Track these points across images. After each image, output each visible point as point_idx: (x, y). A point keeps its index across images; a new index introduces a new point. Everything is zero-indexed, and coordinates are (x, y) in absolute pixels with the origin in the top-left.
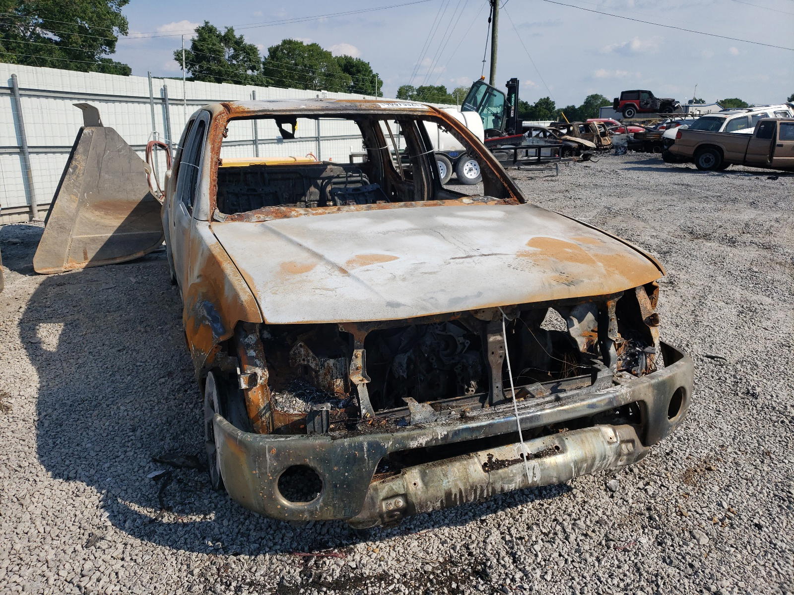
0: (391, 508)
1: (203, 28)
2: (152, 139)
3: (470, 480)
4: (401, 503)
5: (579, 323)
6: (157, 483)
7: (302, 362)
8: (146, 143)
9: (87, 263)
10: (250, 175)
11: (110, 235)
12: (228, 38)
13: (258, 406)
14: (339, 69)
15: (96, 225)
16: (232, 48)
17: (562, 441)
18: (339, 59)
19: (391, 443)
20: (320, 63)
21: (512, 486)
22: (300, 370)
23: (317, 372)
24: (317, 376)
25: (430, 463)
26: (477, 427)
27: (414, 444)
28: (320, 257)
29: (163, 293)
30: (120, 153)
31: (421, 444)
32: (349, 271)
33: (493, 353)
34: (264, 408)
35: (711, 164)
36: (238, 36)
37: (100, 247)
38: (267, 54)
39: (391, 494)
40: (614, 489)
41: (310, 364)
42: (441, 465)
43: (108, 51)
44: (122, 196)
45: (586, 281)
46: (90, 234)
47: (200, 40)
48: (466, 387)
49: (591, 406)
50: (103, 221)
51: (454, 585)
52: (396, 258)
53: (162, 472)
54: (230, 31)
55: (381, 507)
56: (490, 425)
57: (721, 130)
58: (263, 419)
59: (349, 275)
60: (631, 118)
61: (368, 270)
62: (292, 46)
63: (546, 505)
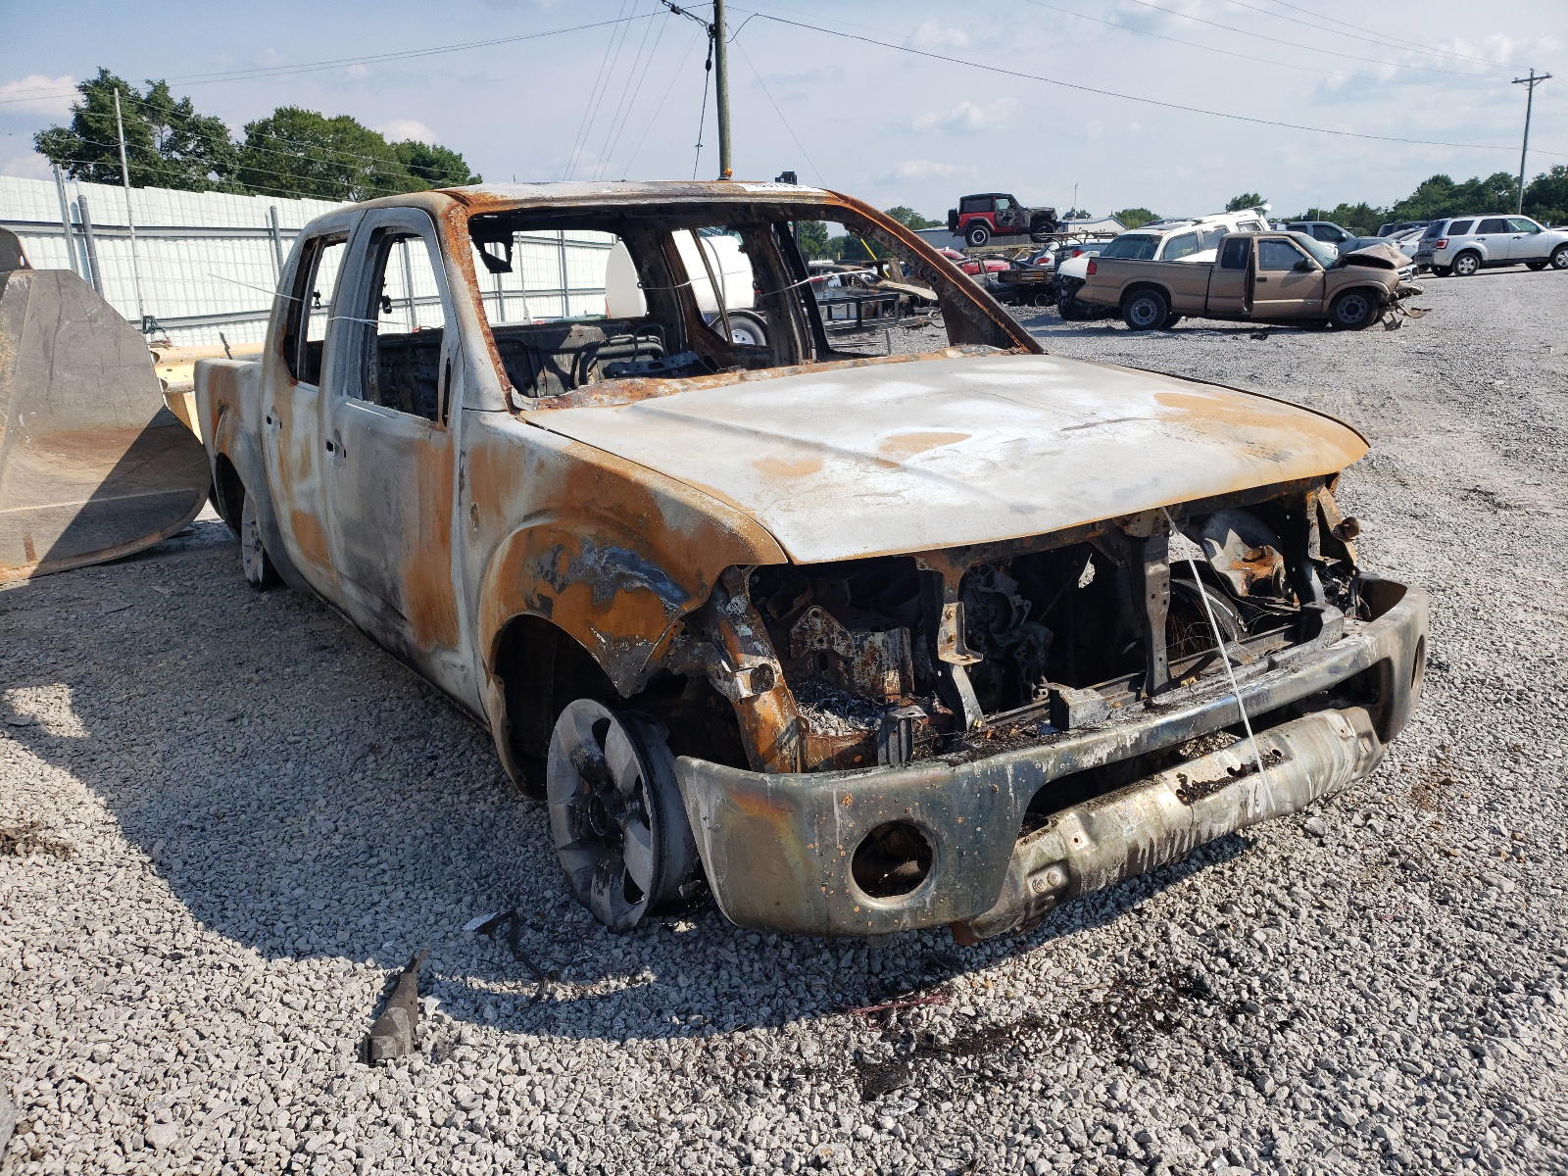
0: (1044, 887)
1: (96, 83)
3: (1165, 822)
4: (1058, 876)
5: (1222, 548)
6: (491, 937)
7: (817, 645)
9: (34, 568)
10: (421, 351)
11: (83, 502)
12: (156, 105)
13: (774, 727)
15: (49, 484)
16: (167, 127)
17: (1280, 741)
19: (1051, 762)
20: (360, 157)
21: (1224, 827)
22: (810, 664)
23: (848, 661)
24: (849, 670)
25: (1091, 801)
26: (1183, 720)
27: (1088, 761)
28: (820, 447)
29: (249, 609)
30: (94, 325)
31: (1100, 759)
32: (901, 463)
33: (1153, 596)
34: (788, 730)
35: (1151, 318)
36: (178, 100)
37: (62, 529)
38: (243, 138)
39: (1041, 862)
40: (1320, 832)
41: (835, 648)
42: (1113, 800)
44: (104, 418)
45: (1295, 452)
46: (36, 503)
47: (92, 109)
48: (1034, 687)
49: (1334, 669)
50: (64, 473)
51: (1159, 1016)
52: (969, 436)
53: (492, 917)
54: (161, 88)
55: (1027, 890)
56: (1203, 714)
57: (1157, 257)
58: (785, 752)
59: (905, 469)
60: (983, 245)
61: (933, 458)
62: (298, 120)
63: (1228, 873)
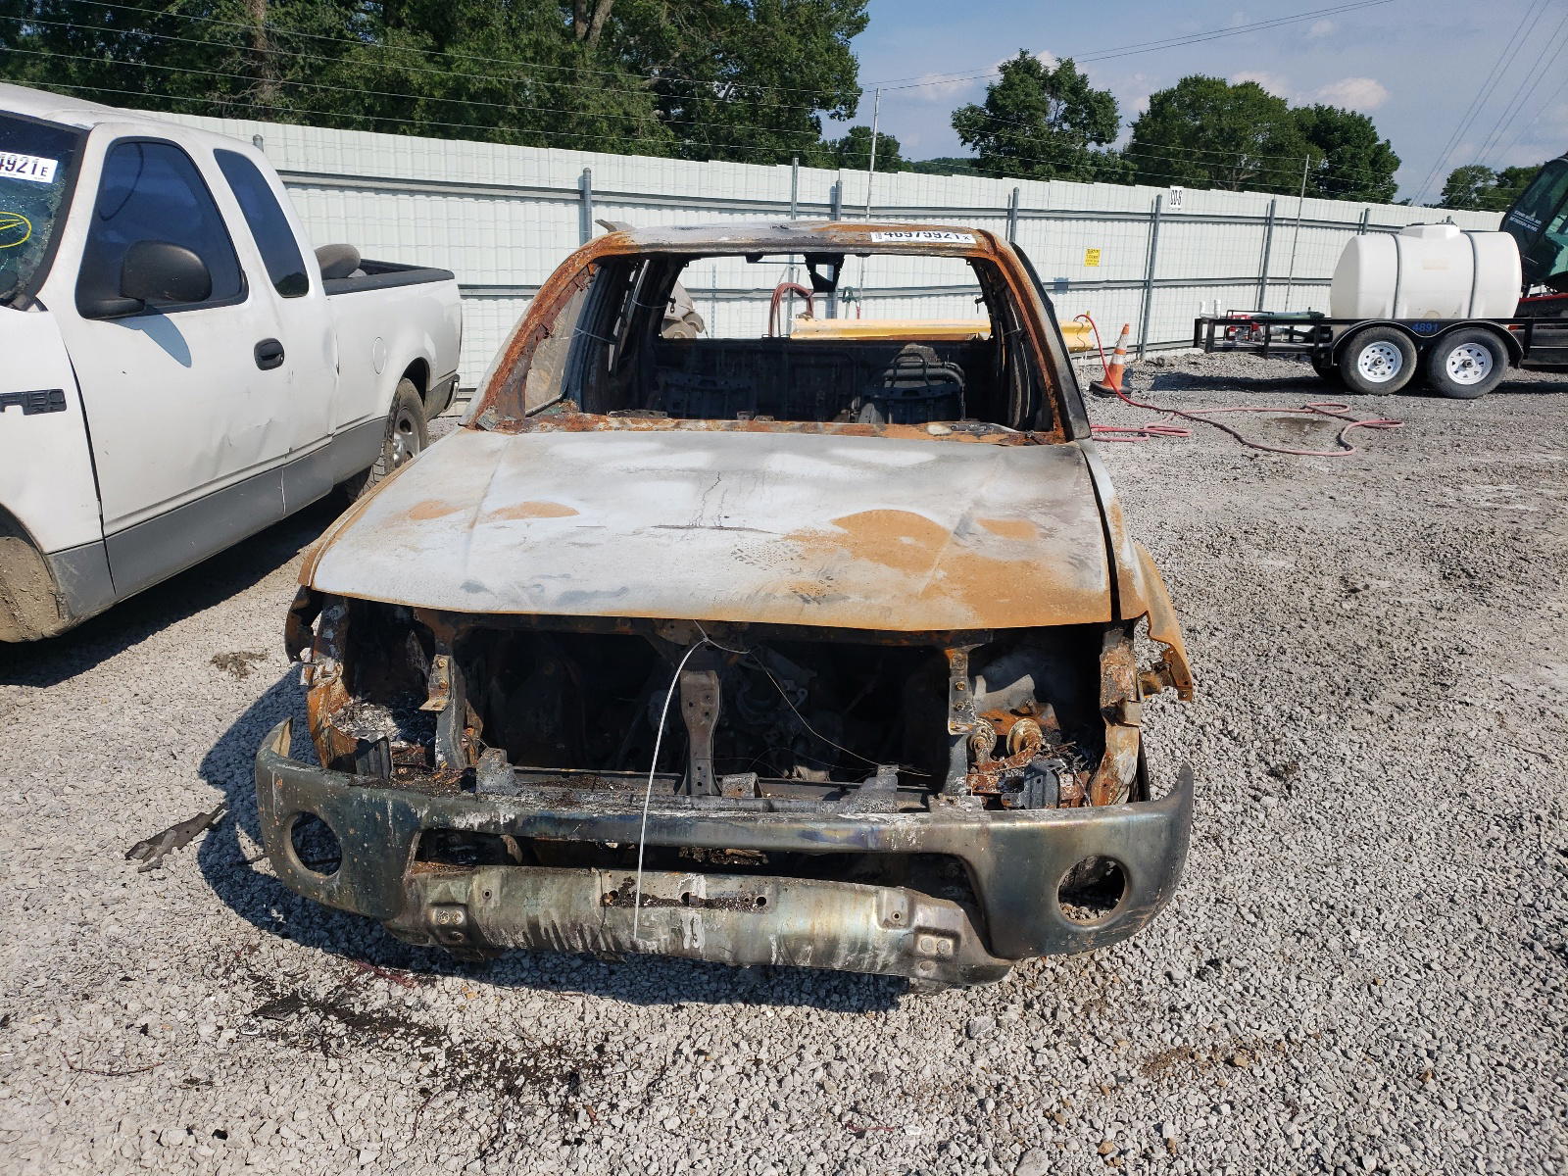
0: (445, 921)
1: (1015, 63)
2: (785, 280)
3: (575, 913)
4: (461, 919)
5: (988, 691)
8: (774, 287)
12: (1060, 81)
14: (1296, 136)
16: (1063, 101)
17: (776, 891)
18: (1301, 114)
19: (425, 811)
20: (1255, 124)
21: (652, 946)
26: (570, 819)
27: (460, 823)
31: (472, 825)
33: (691, 705)
36: (1078, 76)
39: (445, 899)
41: (423, 670)
43: (843, 113)
45: (855, 598)
52: (573, 512)
54: (1067, 66)
55: (427, 916)
56: (592, 822)
59: (470, 532)
62: (1201, 89)
